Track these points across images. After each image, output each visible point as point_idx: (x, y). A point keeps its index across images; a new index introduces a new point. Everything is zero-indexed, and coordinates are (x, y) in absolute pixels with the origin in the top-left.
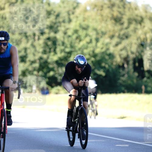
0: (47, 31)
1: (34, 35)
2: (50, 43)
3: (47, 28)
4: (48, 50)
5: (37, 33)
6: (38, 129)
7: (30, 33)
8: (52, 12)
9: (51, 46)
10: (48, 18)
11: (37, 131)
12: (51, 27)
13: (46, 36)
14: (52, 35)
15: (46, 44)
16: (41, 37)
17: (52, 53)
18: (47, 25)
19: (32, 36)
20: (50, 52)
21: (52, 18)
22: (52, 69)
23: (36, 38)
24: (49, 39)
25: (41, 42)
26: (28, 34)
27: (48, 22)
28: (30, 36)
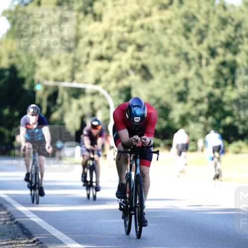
0: (220, 51)
1: (200, 57)
2: (225, 71)
3: (221, 47)
4: (222, 82)
5: (205, 54)
6: (206, 211)
7: (193, 54)
8: (229, 20)
9: (227, 76)
10: (223, 29)
11: (205, 213)
12: (227, 45)
13: (219, 59)
14: (229, 57)
15: (220, 73)
16: (212, 61)
17: (229, 88)
18: (222, 42)
19: (197, 59)
20: (226, 85)
21: (230, 29)
22: (230, 114)
23: (204, 62)
24: (224, 64)
25: (212, 68)
26: (190, 56)
27: (222, 37)
28: (193, 59)
